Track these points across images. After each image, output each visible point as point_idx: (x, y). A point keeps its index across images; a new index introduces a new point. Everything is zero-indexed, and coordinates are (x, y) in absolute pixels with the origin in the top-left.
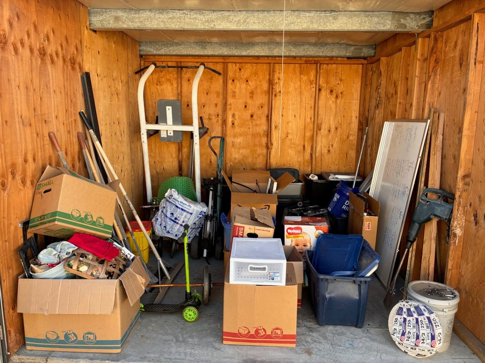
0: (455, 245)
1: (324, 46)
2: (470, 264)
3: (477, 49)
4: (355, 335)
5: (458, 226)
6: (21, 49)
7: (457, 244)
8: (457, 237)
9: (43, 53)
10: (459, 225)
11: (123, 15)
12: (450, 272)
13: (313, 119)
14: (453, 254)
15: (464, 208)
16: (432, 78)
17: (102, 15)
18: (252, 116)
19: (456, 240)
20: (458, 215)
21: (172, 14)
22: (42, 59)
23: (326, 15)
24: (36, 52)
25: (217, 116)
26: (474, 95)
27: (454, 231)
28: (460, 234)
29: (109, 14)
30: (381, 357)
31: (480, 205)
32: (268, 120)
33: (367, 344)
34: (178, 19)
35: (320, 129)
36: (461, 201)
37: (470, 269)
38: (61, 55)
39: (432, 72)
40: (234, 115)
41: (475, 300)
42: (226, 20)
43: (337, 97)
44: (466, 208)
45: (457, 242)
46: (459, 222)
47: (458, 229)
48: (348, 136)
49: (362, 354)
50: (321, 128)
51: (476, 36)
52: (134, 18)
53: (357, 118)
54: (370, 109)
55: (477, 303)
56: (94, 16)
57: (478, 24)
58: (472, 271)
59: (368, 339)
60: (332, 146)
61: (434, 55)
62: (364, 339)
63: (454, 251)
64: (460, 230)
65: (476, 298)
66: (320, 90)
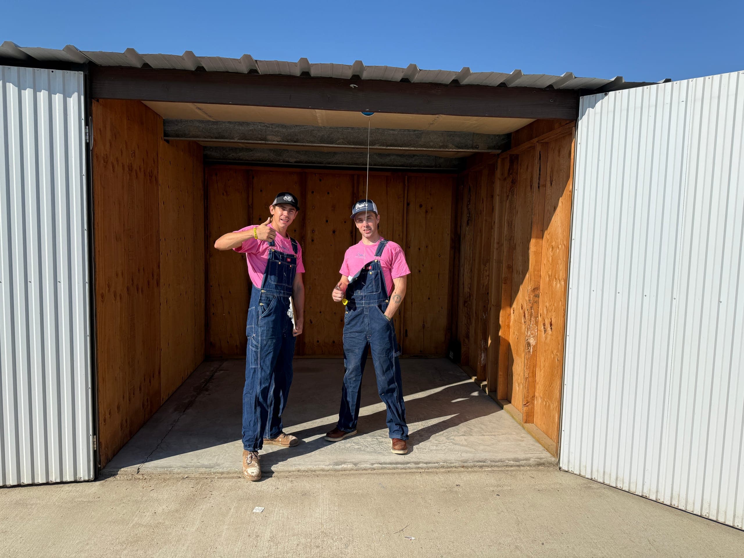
0: (530, 354)
1: (412, 158)
2: (542, 371)
3: (540, 174)
4: (439, 441)
5: (532, 336)
6: (116, 166)
7: (531, 353)
8: (531, 346)
9: (131, 168)
10: (532, 334)
11: (200, 125)
12: (527, 381)
13: (401, 236)
14: (529, 362)
15: (536, 319)
16: (510, 197)
17: (177, 125)
18: (334, 232)
19: (530, 349)
20: (531, 325)
21: (253, 127)
22: (130, 175)
23: (409, 134)
24: (127, 169)
25: (294, 231)
26: (539, 215)
27: (528, 340)
28: (534, 344)
29: (184, 124)
30: (461, 455)
31: (547, 315)
32: (352, 236)
33: (449, 447)
34: (259, 132)
35: (410, 247)
36: (533, 312)
37: (543, 375)
38: (142, 170)
39: (510, 192)
40: (313, 231)
41: (548, 403)
42: (310, 135)
43: (427, 212)
44: (537, 318)
45: (531, 351)
46: (532, 332)
47: (532, 339)
48: (439, 255)
49: (444, 453)
50: (410, 245)
51: (539, 163)
52: (212, 129)
53: (448, 235)
54: (462, 226)
55: (549, 405)
56: (168, 126)
57: (540, 152)
58: (544, 376)
59: (451, 444)
60: (423, 265)
61: (511, 176)
62: (448, 443)
63: (529, 360)
64: (533, 340)
65: (548, 401)
66: (408, 204)
